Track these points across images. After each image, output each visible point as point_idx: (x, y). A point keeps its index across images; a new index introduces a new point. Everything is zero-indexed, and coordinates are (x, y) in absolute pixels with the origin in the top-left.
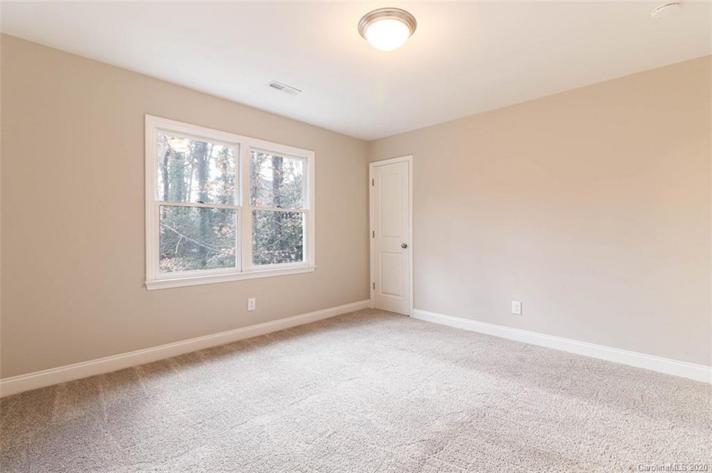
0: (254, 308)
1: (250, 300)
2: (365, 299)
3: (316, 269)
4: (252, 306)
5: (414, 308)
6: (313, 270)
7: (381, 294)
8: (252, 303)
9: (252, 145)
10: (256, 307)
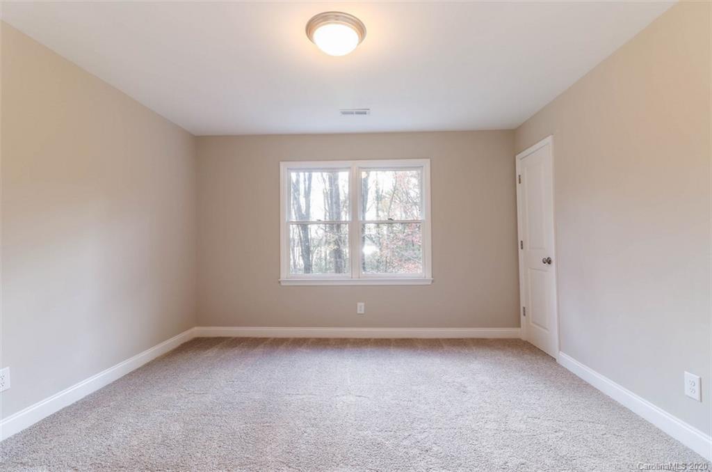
0: (363, 312)
1: (359, 304)
2: (513, 326)
3: (433, 281)
4: (361, 310)
5: (560, 350)
6: (430, 283)
7: (531, 324)
8: (361, 307)
9: (361, 166)
10: (365, 311)
